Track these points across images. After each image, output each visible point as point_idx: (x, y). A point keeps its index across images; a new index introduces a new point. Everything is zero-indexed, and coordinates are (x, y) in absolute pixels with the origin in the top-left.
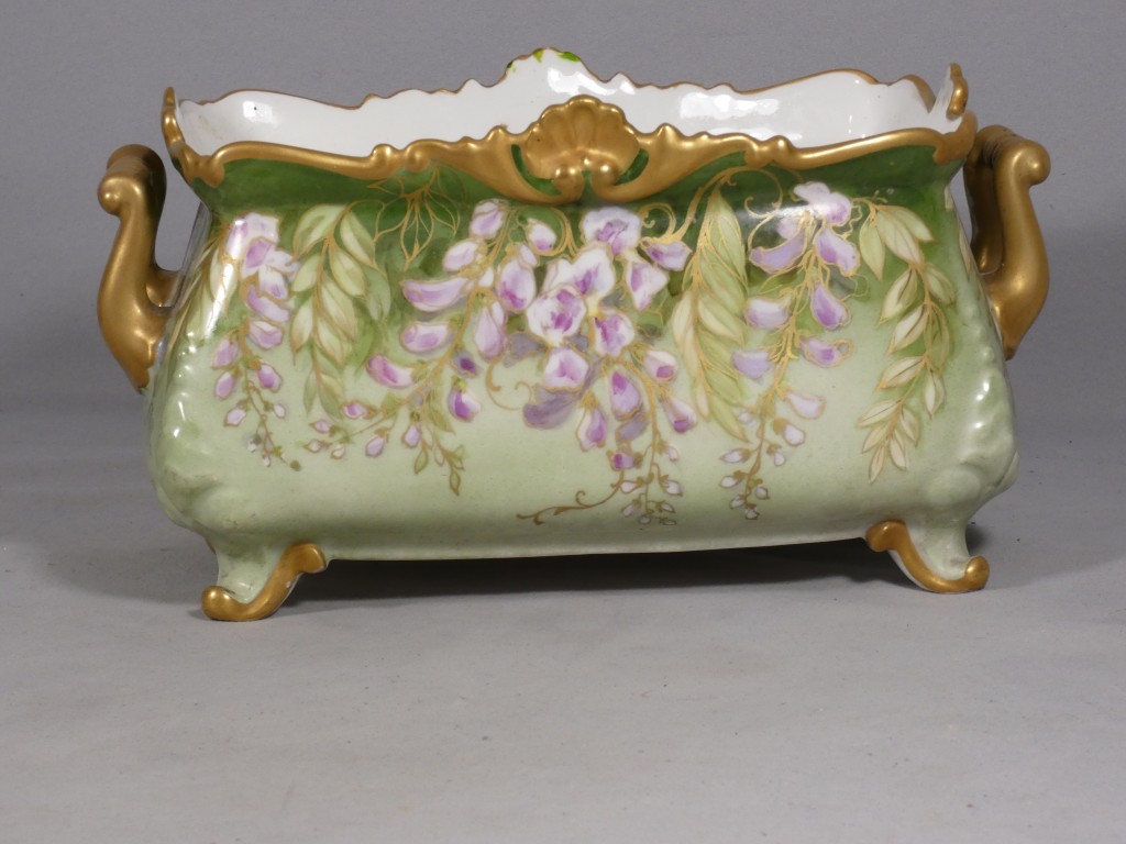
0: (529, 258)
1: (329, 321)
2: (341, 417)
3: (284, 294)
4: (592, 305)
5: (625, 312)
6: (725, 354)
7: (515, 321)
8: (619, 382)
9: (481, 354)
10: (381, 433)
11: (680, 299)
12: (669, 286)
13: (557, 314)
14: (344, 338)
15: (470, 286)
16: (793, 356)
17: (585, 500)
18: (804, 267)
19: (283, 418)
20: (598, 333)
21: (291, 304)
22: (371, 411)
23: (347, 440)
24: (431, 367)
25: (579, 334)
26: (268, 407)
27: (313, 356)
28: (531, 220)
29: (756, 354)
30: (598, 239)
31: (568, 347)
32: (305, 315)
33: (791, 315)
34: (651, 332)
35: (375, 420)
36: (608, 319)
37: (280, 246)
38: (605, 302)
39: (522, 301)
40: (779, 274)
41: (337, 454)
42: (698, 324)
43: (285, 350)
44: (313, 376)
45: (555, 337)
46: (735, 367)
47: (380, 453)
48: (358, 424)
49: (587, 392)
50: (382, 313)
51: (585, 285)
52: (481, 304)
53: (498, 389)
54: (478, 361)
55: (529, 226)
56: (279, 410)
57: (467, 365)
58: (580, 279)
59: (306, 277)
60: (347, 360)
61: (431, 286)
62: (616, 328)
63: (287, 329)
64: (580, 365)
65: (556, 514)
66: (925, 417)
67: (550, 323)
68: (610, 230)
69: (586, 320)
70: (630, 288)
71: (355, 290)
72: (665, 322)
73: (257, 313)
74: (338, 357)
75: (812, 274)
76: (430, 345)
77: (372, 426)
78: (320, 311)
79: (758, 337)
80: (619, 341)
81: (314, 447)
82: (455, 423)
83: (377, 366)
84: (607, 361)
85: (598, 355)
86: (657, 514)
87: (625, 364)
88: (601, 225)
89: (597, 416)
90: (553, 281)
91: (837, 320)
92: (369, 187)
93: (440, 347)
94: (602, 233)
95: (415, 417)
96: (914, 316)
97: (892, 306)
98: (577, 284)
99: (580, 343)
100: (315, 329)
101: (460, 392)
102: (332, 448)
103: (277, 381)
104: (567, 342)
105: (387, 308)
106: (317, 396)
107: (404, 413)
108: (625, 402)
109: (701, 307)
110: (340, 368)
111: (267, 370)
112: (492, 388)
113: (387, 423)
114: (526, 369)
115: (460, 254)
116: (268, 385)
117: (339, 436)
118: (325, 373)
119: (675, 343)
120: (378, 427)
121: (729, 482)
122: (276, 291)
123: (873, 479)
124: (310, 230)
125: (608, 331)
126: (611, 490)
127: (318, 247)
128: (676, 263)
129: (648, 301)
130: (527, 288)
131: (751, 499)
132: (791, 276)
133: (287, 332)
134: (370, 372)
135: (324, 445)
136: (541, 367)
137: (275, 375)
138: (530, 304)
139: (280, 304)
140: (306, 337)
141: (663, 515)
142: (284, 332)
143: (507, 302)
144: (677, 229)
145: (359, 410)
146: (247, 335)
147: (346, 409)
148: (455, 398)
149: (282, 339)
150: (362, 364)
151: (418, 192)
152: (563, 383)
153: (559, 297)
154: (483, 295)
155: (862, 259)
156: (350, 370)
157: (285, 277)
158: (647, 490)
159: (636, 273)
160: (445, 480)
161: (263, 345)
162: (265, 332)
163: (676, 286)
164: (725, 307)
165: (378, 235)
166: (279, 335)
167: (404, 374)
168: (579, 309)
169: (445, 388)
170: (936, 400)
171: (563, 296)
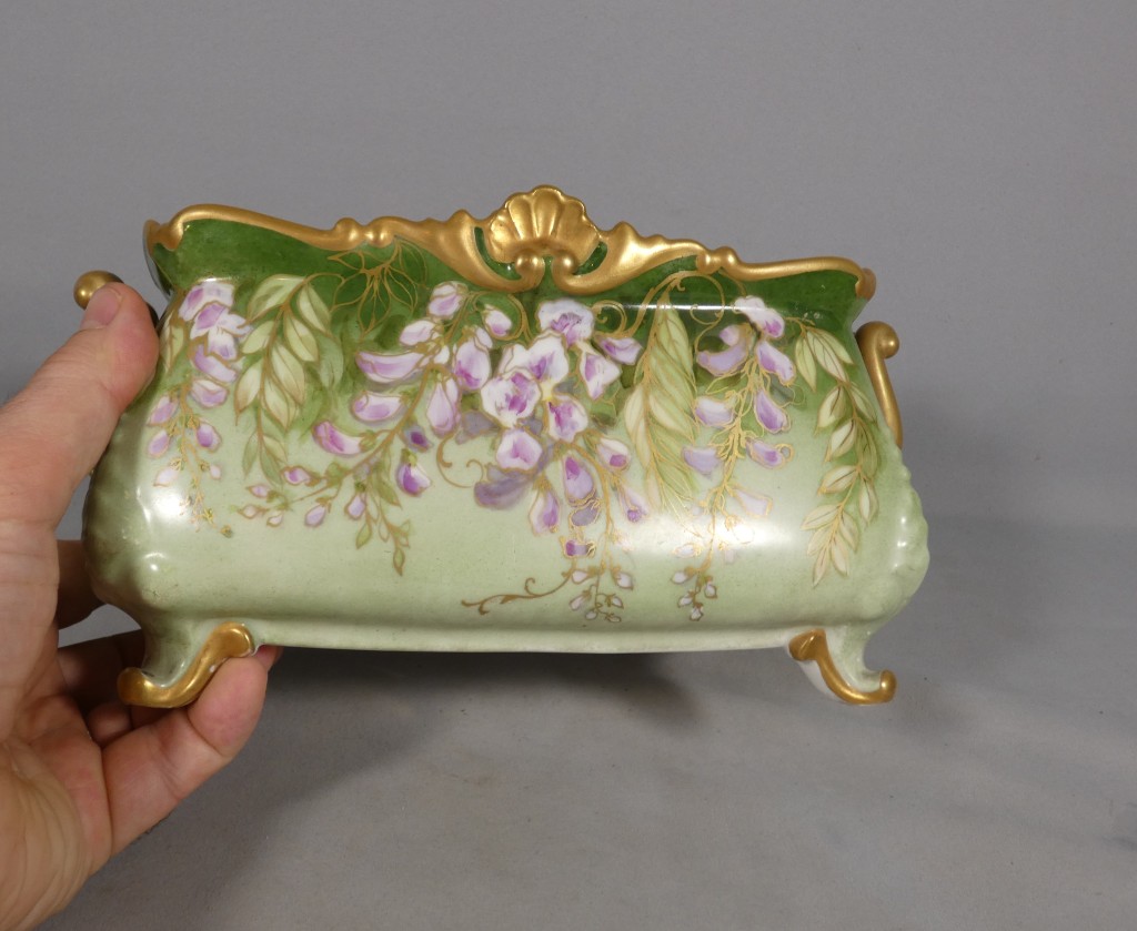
0: (485, 340)
1: (278, 384)
2: (282, 483)
3: (233, 355)
4: (547, 390)
5: (577, 398)
6: (675, 448)
7: (469, 398)
8: (572, 468)
9: (433, 429)
10: (323, 501)
11: (632, 391)
12: (621, 378)
13: (511, 395)
14: (291, 401)
15: (426, 362)
16: (740, 456)
17: (534, 589)
18: (747, 373)
19: (219, 479)
20: (552, 417)
21: (240, 364)
22: (314, 479)
23: (285, 506)
24: (380, 438)
25: (533, 417)
26: (203, 467)
27: (258, 418)
28: (488, 306)
29: (705, 449)
30: (553, 328)
31: (522, 429)
32: (253, 377)
33: (736, 416)
34: (604, 421)
35: (318, 487)
36: (562, 405)
37: (234, 310)
38: (559, 388)
39: (477, 380)
40: (724, 376)
41: (274, 521)
42: (649, 418)
43: (228, 409)
44: (255, 438)
45: (509, 418)
46: (686, 461)
47: (320, 523)
48: (299, 490)
49: (540, 474)
50: (333, 381)
51: (540, 371)
52: (436, 380)
53: (449, 465)
54: (429, 436)
55: (485, 311)
56: (215, 472)
57: (418, 440)
58: (535, 364)
59: (257, 339)
60: (292, 424)
61: (385, 359)
62: (570, 414)
63: (232, 388)
64: (534, 448)
65: (503, 602)
66: (862, 524)
67: (505, 404)
68: (565, 322)
69: (541, 403)
70: (585, 378)
71: (307, 356)
72: (617, 413)
73: (202, 372)
74: (284, 421)
75: (754, 379)
76: (381, 417)
77: (314, 494)
78: (268, 372)
79: (706, 434)
80: (573, 428)
81: (250, 513)
82: (404, 498)
83: (323, 432)
84: (560, 446)
85: (551, 439)
86: (605, 609)
87: (578, 449)
88: (556, 316)
89: (551, 500)
90: (508, 363)
91: (779, 425)
92: (330, 258)
93: (392, 419)
94: (557, 323)
95: (361, 487)
96: (846, 429)
97: (827, 417)
98: (531, 369)
99: (533, 426)
100: (262, 391)
101: (410, 465)
102: (268, 515)
103: (215, 441)
104: (521, 424)
105: (338, 376)
106: (258, 458)
107: (349, 482)
108: (578, 486)
109: (652, 401)
110: (285, 431)
111: (206, 429)
112: (442, 463)
113: (330, 492)
114: (478, 447)
115: (416, 331)
116: (206, 444)
117: (277, 502)
118: (269, 436)
119: (628, 433)
120: (320, 495)
121: (680, 578)
122: (225, 351)
123: (816, 582)
124: (267, 297)
125: (562, 416)
126: (562, 579)
127: (274, 314)
128: (629, 357)
129: (601, 391)
130: (482, 369)
131: (700, 598)
132: (734, 380)
133: (232, 392)
134: (316, 437)
135: (261, 511)
136: (494, 447)
137: (215, 435)
138: (485, 385)
139: (227, 364)
140: (251, 398)
141: (612, 609)
142: (228, 392)
143: (462, 381)
144: (627, 327)
145: (301, 476)
146: (189, 392)
147: (287, 473)
148: (402, 472)
149: (226, 399)
150: (309, 428)
151: (379, 268)
152: (516, 463)
153: (514, 380)
154: (437, 372)
155: (797, 371)
156: (295, 434)
157: (236, 338)
158: (598, 582)
159: (589, 362)
160: (389, 557)
161: (205, 403)
162: (208, 391)
163: (627, 379)
164: (674, 402)
165: (335, 307)
166: (223, 394)
167: (351, 444)
168: (533, 393)
169: (394, 459)
170: (871, 507)
171: (518, 379)
